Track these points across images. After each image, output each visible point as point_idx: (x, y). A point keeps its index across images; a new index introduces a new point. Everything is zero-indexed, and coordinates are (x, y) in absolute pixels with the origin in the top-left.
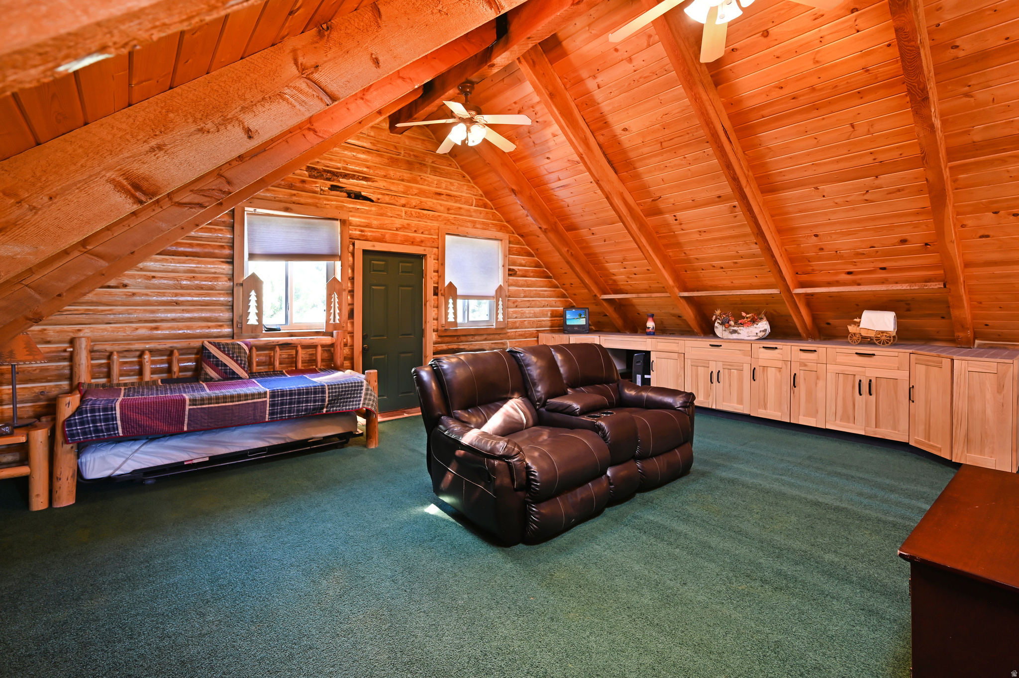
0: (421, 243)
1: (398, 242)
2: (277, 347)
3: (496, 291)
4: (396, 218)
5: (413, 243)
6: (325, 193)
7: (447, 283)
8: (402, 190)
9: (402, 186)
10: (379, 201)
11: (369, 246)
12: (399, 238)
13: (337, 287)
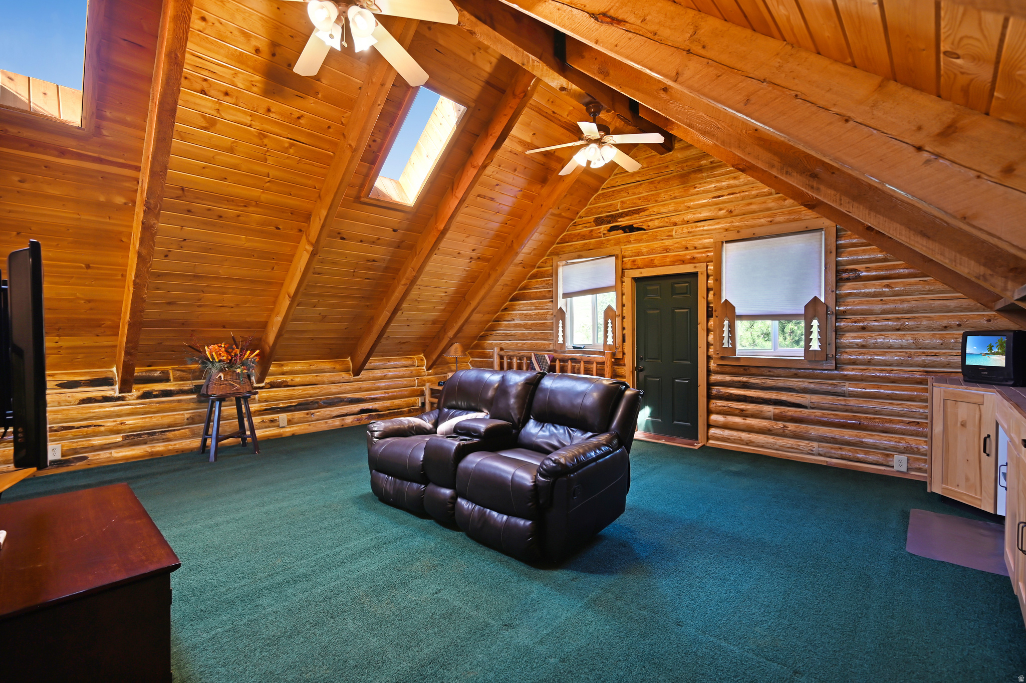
0: (693, 260)
1: (668, 264)
2: (569, 360)
3: (806, 307)
4: (668, 239)
5: (683, 262)
6: (606, 235)
7: (723, 300)
8: (673, 208)
9: (673, 205)
10: (650, 228)
11: (637, 273)
12: (668, 260)
13: (611, 314)
